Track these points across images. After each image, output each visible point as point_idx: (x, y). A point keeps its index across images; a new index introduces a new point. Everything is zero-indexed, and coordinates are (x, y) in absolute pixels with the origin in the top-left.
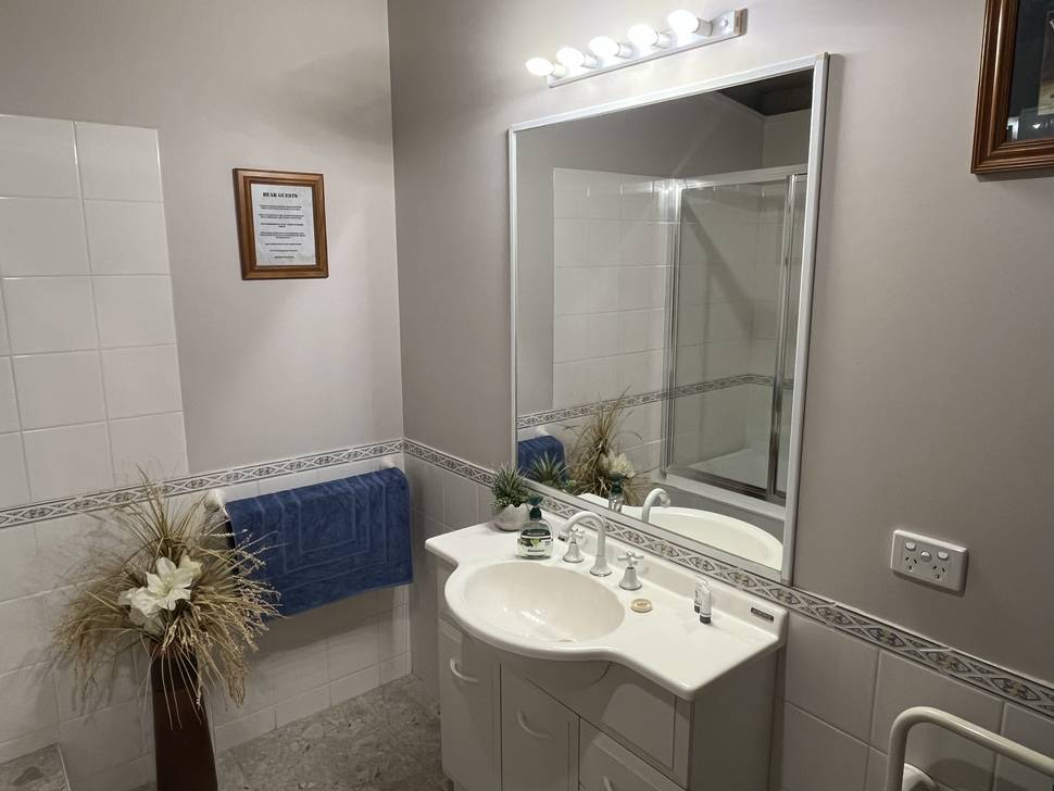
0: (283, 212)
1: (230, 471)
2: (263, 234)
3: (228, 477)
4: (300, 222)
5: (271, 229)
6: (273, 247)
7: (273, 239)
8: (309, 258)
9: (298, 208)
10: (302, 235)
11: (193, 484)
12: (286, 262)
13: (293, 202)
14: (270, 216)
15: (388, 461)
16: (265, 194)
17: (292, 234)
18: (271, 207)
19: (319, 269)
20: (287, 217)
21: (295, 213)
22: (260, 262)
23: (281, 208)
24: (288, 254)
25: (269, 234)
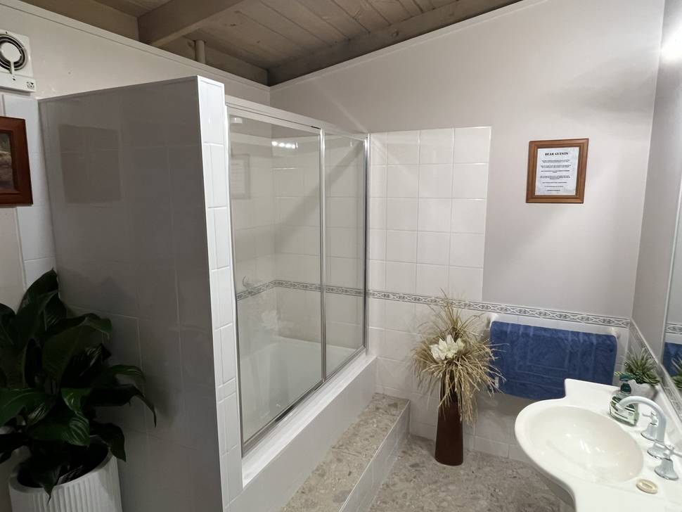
0: (556, 164)
1: (503, 306)
2: (541, 177)
3: (502, 309)
4: (568, 169)
5: (547, 174)
6: (546, 184)
7: (548, 180)
8: (570, 191)
9: (567, 161)
10: (568, 177)
11: (483, 306)
12: (554, 193)
13: (565, 157)
14: (548, 167)
15: (613, 331)
16: (546, 154)
17: (561, 177)
18: (549, 161)
19: (579, 197)
20: (559, 166)
21: (566, 164)
22: (537, 193)
23: (556, 161)
24: (556, 189)
25: (546, 177)
